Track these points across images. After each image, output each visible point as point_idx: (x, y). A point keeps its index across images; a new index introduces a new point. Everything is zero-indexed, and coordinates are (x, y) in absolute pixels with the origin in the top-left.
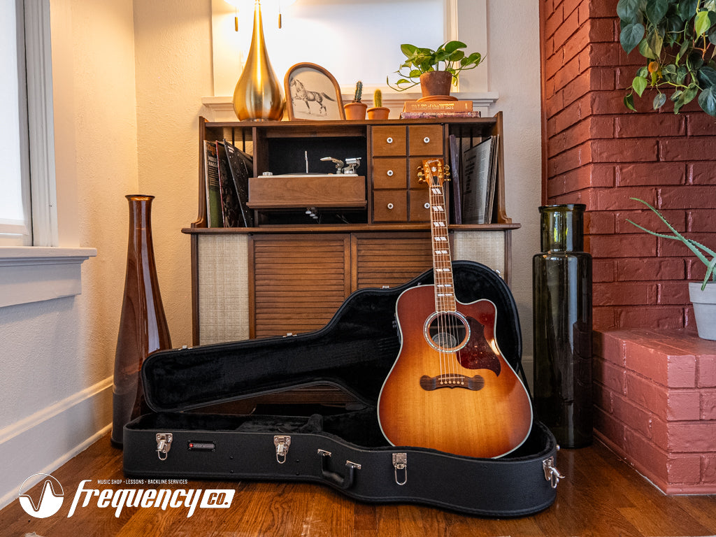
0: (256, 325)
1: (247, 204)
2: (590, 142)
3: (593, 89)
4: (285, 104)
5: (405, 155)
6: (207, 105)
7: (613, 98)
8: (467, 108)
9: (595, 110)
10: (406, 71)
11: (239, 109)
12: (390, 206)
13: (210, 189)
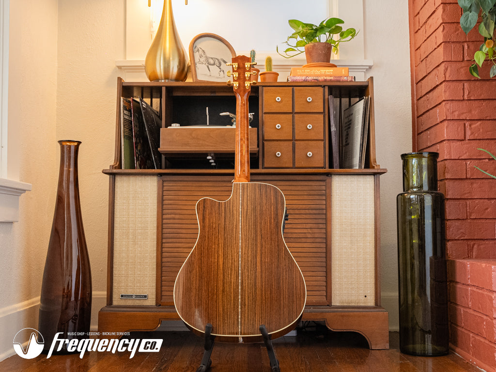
0: (162, 253)
1: (159, 149)
2: (444, 103)
3: (446, 60)
4: (189, 67)
5: (291, 111)
6: (120, 67)
7: (462, 67)
8: (343, 73)
9: (447, 76)
10: (293, 42)
11: (150, 71)
12: (279, 154)
13: (124, 137)
